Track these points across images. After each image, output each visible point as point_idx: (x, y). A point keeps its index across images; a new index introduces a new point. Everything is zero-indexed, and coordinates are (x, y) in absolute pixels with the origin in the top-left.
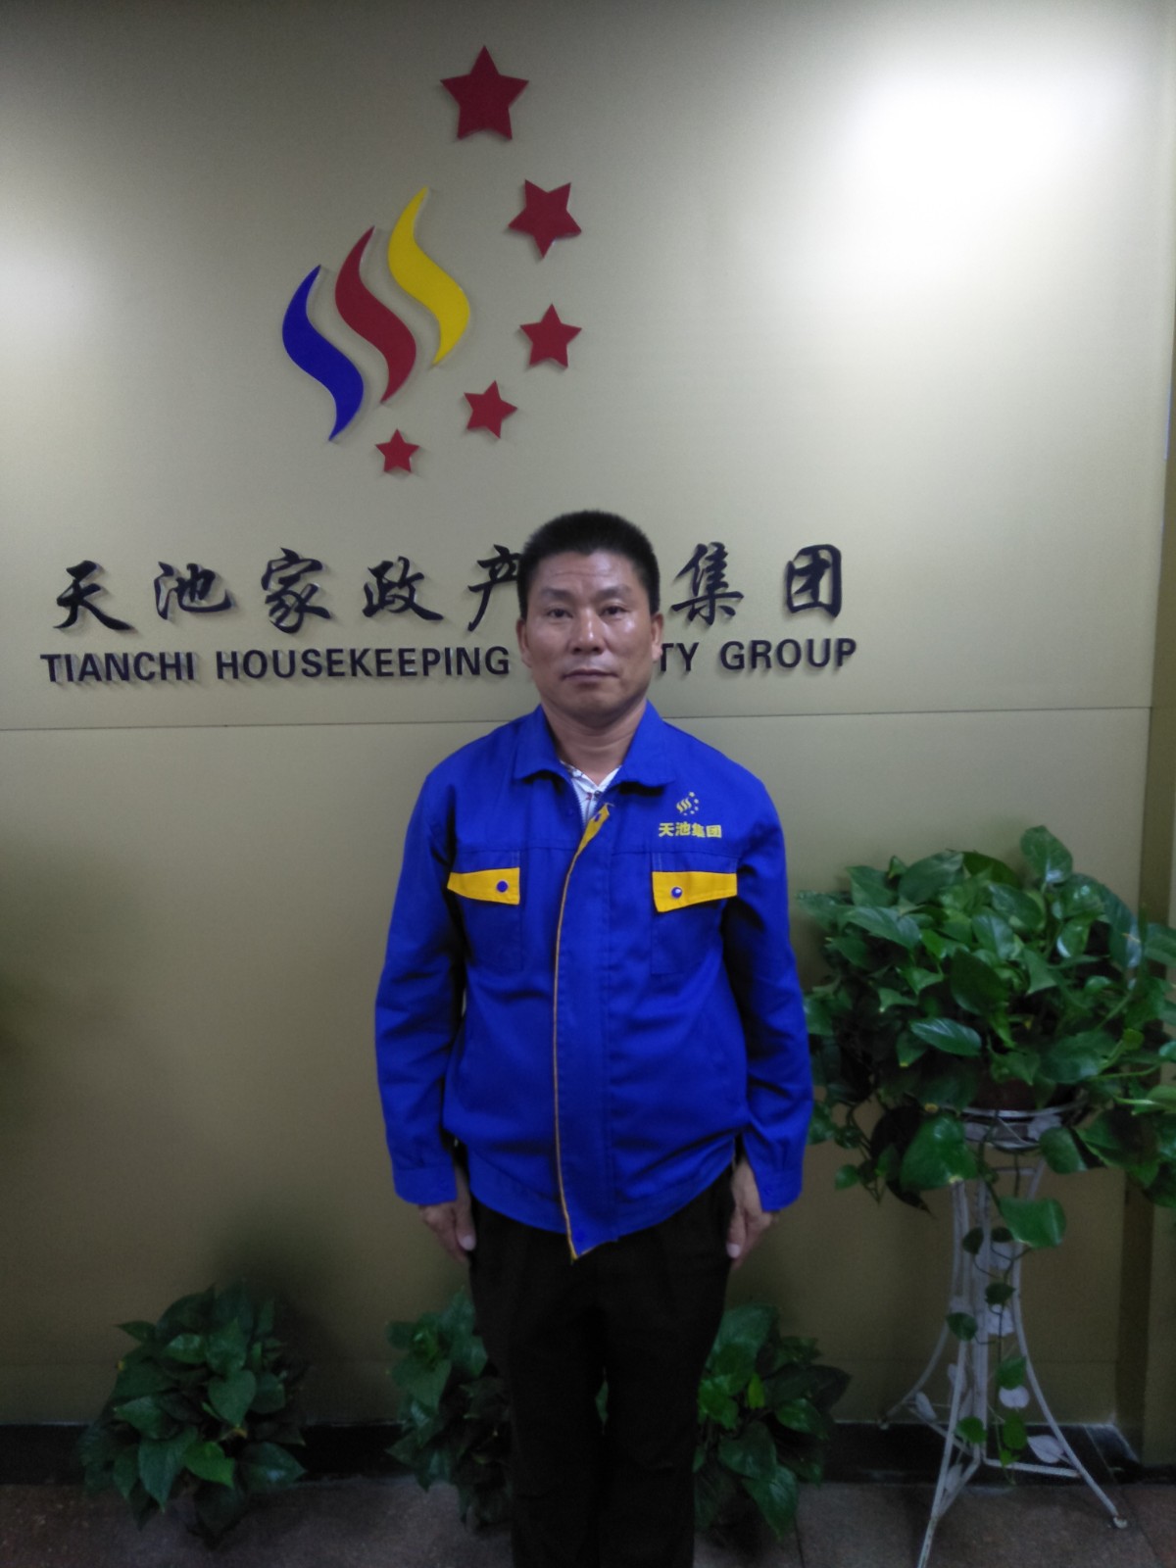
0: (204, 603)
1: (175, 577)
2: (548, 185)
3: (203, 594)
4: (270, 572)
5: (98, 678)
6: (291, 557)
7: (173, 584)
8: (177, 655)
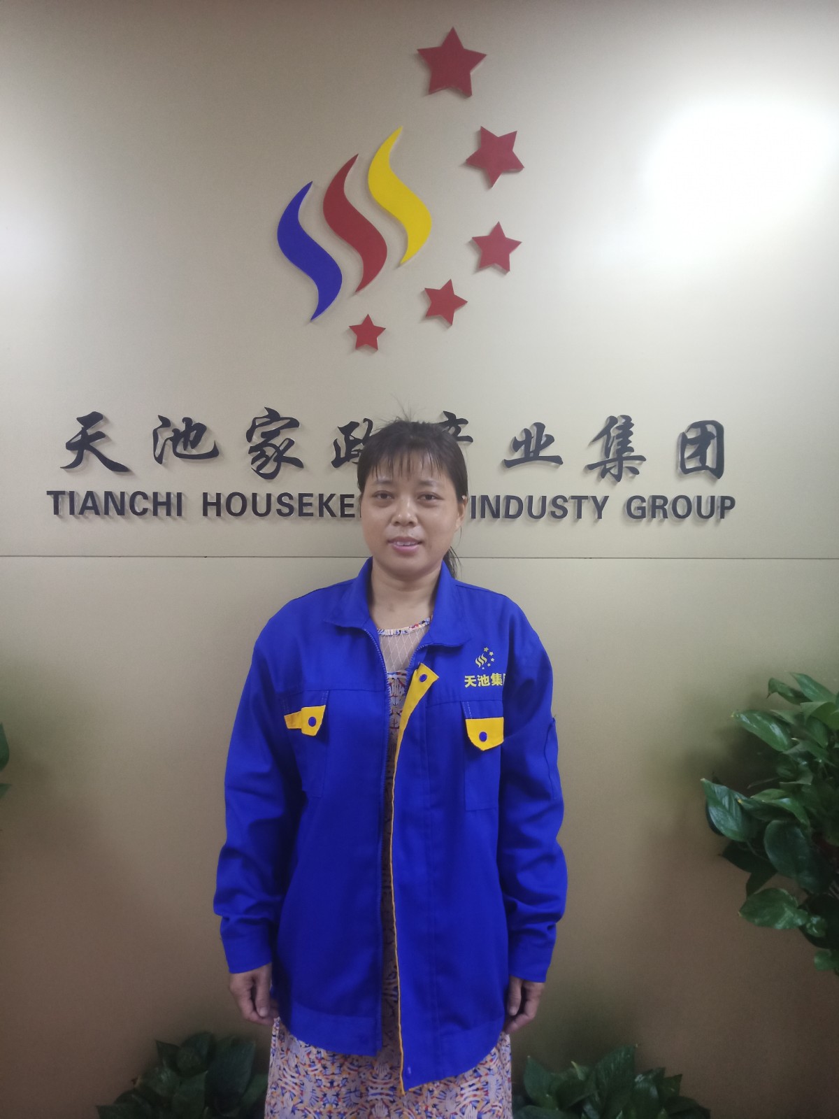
0: (194, 452)
1: (172, 428)
2: (499, 132)
3: (194, 444)
4: (254, 427)
5: (97, 513)
6: (273, 415)
7: (168, 434)
8: (168, 495)
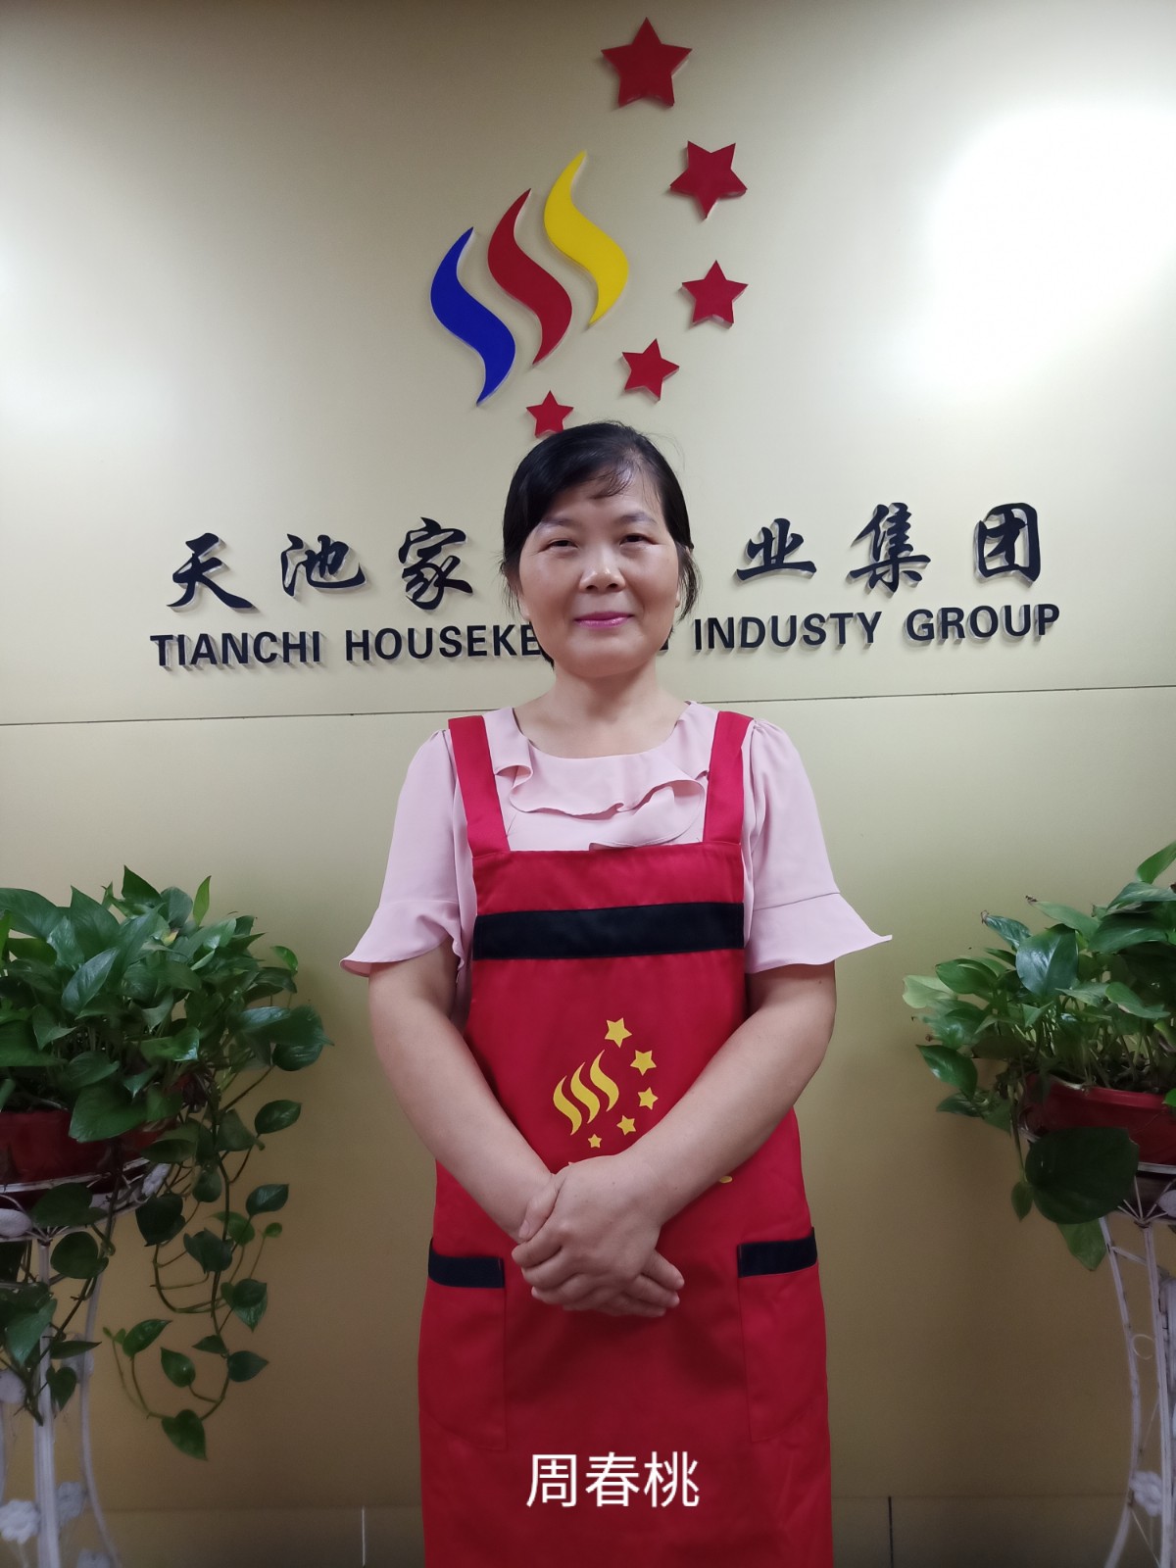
0: (334, 579)
1: (304, 549)
2: (711, 146)
3: (333, 569)
4: (408, 543)
5: (214, 661)
6: (432, 527)
7: (301, 557)
8: (302, 635)
